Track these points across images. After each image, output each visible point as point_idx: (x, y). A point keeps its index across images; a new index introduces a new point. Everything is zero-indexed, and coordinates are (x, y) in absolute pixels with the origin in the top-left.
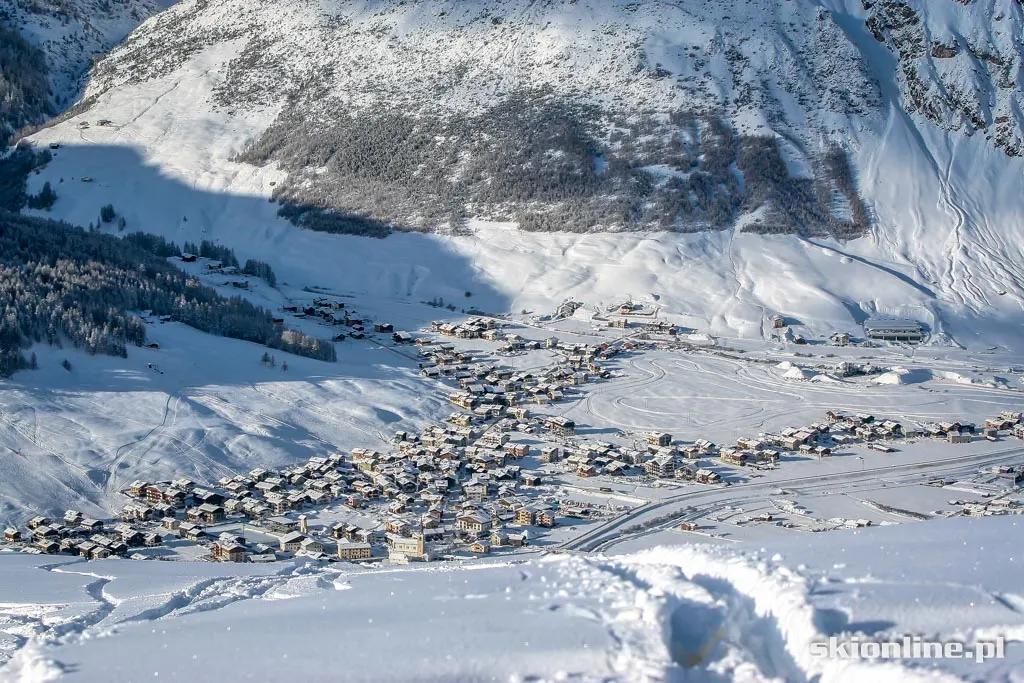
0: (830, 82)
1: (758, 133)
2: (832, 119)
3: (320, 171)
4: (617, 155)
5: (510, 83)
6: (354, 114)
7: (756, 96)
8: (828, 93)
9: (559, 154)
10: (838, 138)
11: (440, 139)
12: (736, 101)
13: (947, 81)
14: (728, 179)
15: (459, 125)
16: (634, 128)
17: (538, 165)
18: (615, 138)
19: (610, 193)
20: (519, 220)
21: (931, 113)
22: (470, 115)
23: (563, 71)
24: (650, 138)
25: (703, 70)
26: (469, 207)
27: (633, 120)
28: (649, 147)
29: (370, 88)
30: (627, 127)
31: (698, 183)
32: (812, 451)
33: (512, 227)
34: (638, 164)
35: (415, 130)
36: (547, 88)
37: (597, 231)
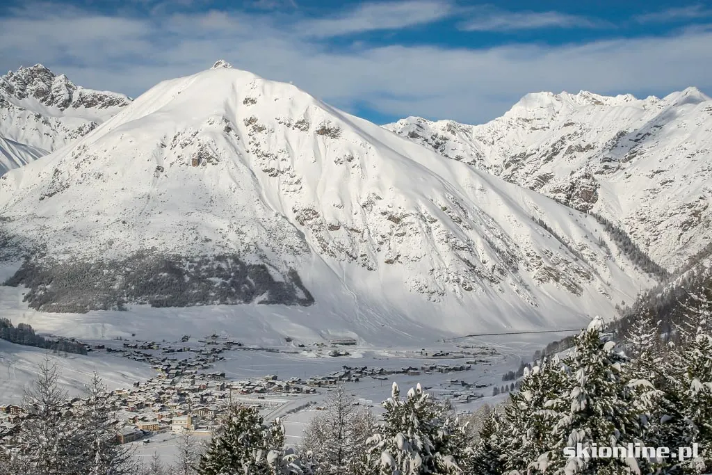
0: (284, 242)
1: (257, 263)
2: (289, 258)
3: (48, 287)
4: (193, 274)
5: (136, 247)
6: (61, 263)
7: (252, 248)
8: (284, 247)
9: (165, 274)
10: (291, 265)
11: (106, 271)
12: (244, 251)
13: (337, 240)
14: (247, 282)
15: (113, 264)
16: (198, 262)
17: (155, 279)
18: (190, 267)
19: (194, 289)
20: (151, 302)
21: (332, 254)
22: (119, 260)
23: (160, 240)
24: (207, 266)
25: (226, 239)
26: (125, 299)
27: (197, 260)
28: (207, 270)
29: (66, 252)
30: (195, 262)
31: (233, 284)
32: (349, 380)
33: (148, 306)
34: (203, 277)
35: (92, 268)
36: (154, 249)
37: (191, 306)
